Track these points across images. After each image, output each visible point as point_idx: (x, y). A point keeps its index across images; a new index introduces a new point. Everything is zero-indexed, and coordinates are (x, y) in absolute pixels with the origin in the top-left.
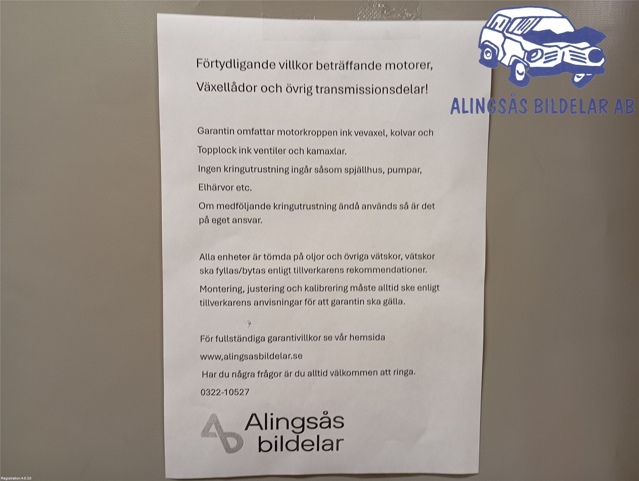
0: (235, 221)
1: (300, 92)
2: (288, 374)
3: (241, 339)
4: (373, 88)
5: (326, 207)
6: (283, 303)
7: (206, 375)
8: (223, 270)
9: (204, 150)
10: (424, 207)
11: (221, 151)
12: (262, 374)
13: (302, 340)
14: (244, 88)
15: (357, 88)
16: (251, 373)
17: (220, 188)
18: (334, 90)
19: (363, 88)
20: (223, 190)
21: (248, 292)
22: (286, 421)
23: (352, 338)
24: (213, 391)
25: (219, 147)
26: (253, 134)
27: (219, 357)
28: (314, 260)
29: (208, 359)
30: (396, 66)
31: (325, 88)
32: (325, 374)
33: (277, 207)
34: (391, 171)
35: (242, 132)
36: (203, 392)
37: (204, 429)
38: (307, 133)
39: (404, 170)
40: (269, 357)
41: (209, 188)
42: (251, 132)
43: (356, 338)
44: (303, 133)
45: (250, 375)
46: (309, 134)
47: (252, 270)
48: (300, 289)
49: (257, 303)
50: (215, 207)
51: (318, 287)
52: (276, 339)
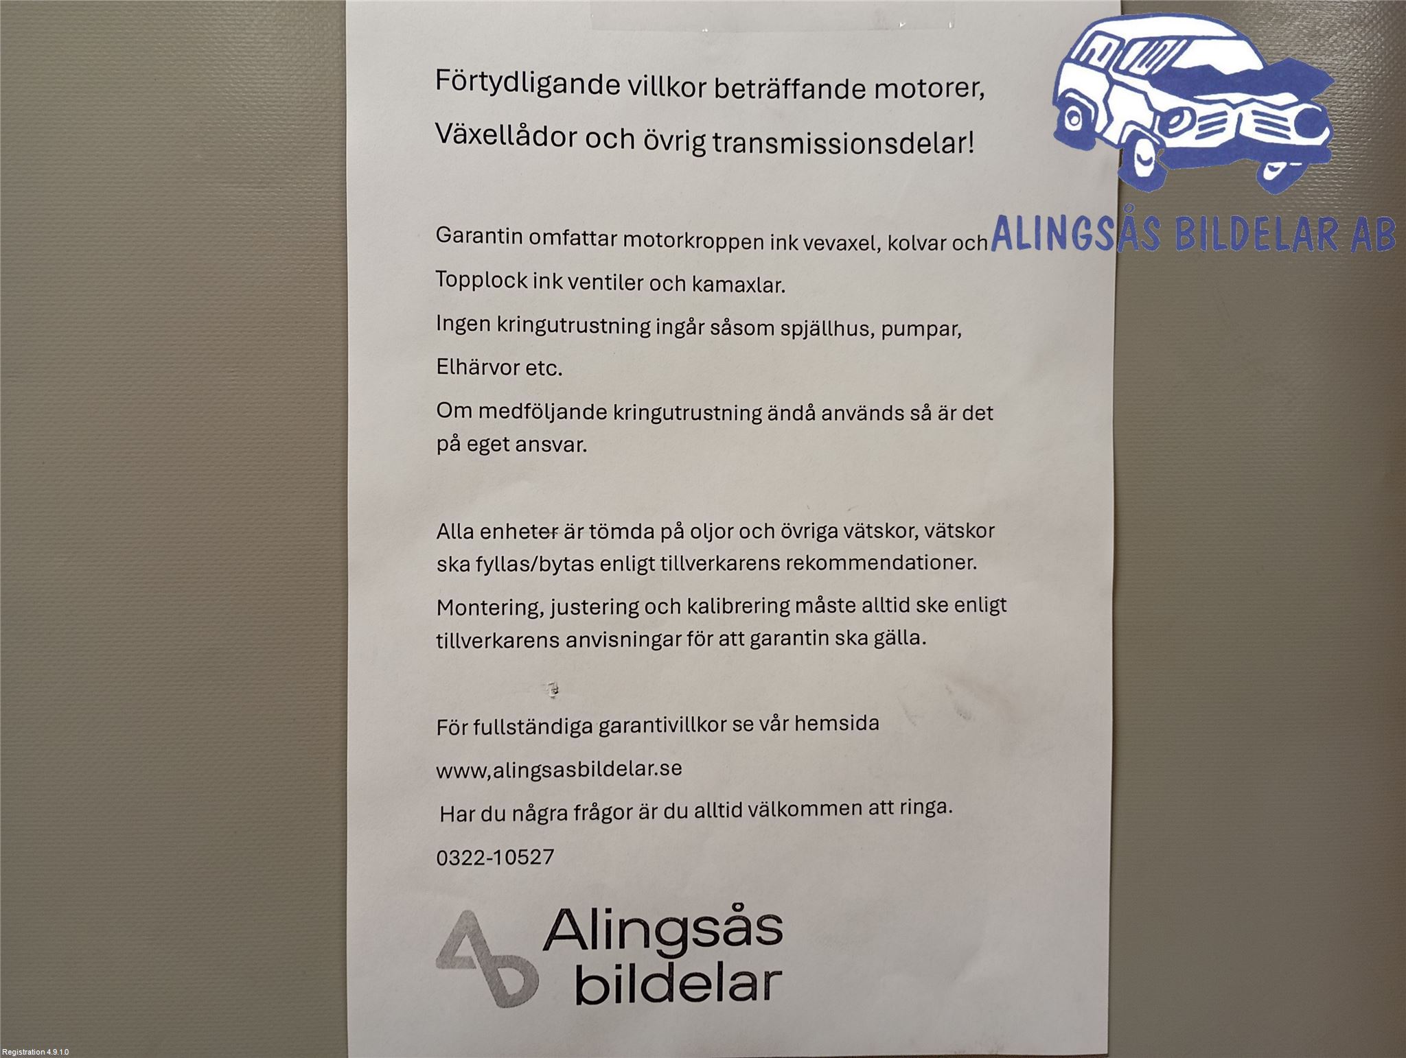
0: (522, 446)
1: (677, 149)
2: (646, 813)
3: (533, 729)
4: (846, 139)
5: (736, 414)
6: (634, 640)
7: (451, 815)
8: (493, 561)
9: (452, 280)
10: (968, 414)
11: (490, 283)
12: (584, 810)
13: (681, 731)
14: (545, 137)
15: (809, 140)
16: (559, 812)
17: (487, 367)
18: (756, 143)
19: (824, 142)
20: (494, 373)
21: (551, 616)
22: (641, 927)
23: (801, 723)
24: (467, 854)
25: (487, 273)
26: (566, 244)
27: (481, 772)
28: (709, 539)
29: (456, 776)
30: (898, 90)
31: (735, 141)
32: (737, 812)
33: (623, 414)
34: (889, 331)
35: (538, 238)
36: (442, 855)
37: (444, 947)
38: (694, 242)
39: (919, 329)
40: (602, 772)
41: (462, 366)
42: (563, 237)
43: (812, 725)
44: (683, 241)
45: (555, 814)
46: (698, 247)
47: (563, 563)
48: (676, 606)
49: (573, 642)
50: (476, 412)
51: (718, 603)
52: (619, 728)
